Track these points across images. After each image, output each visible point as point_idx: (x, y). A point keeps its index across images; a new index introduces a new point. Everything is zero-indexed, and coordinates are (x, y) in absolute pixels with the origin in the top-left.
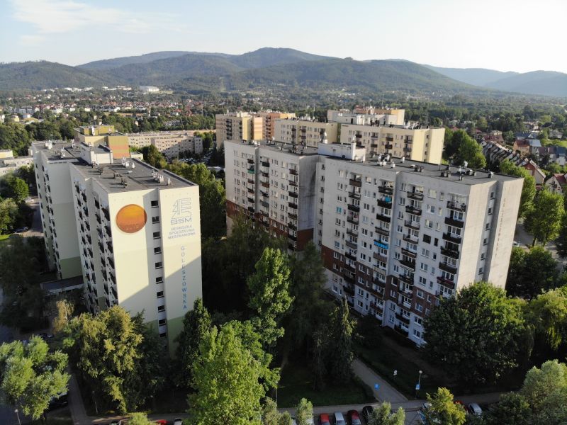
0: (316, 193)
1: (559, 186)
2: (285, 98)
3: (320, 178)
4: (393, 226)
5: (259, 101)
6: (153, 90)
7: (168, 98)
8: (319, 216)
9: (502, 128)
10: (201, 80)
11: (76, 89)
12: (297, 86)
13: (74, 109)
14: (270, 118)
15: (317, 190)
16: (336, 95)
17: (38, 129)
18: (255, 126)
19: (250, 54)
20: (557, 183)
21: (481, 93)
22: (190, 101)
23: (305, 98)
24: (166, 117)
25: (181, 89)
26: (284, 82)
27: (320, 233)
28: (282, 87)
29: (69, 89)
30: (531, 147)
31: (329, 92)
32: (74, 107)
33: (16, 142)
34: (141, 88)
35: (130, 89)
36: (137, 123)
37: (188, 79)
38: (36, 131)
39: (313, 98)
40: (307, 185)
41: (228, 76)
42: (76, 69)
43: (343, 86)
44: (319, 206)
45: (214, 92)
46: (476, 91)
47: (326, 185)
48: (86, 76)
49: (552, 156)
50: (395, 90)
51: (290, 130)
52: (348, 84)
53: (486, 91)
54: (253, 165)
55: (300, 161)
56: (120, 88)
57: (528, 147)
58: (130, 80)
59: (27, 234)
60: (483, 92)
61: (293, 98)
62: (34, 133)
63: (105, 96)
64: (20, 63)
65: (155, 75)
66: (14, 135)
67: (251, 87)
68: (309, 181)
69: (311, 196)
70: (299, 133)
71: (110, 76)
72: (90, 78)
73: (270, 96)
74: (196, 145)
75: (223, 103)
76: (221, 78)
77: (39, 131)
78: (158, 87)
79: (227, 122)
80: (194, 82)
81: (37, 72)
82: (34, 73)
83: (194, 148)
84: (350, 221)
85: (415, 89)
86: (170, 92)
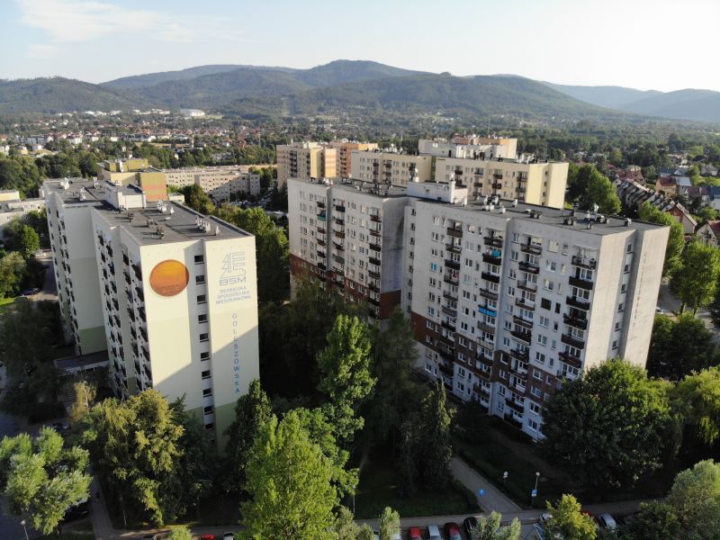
0: (404, 245)
1: (713, 236)
2: (364, 124)
3: (410, 226)
4: (502, 288)
5: (332, 128)
6: (197, 114)
7: (216, 124)
8: (408, 275)
9: (641, 162)
10: (258, 102)
11: (100, 113)
12: (380, 109)
13: (97, 139)
14: (345, 150)
15: (406, 241)
16: (430, 120)
17: (51, 163)
18: (326, 160)
19: (320, 68)
20: (711, 232)
21: (615, 118)
22: (244, 128)
23: (390, 124)
24: (214, 148)
25: (233, 112)
26: (363, 103)
27: (410, 296)
28: (362, 110)
29: (91, 113)
30: (678, 186)
31: (420, 116)
32: (98, 135)
33: (24, 180)
34: (182, 111)
35: (168, 113)
36: (177, 156)
37: (241, 100)
38: (49, 166)
39: (401, 123)
40: (393, 235)
41: (293, 97)
42: (99, 87)
43: (438, 108)
44: (409, 262)
45: (274, 117)
46: (608, 116)
47: (417, 235)
48: (112, 96)
49: (704, 198)
50: (505, 113)
51: (371, 165)
52: (445, 106)
53: (621, 115)
54: (324, 210)
55: (384, 204)
56: (155, 111)
57: (675, 187)
58: (169, 101)
59: (38, 297)
60: (617, 116)
61: (375, 124)
62: (47, 168)
63: (136, 121)
64: (28, 80)
65: (200, 95)
66: (21, 171)
67: (321, 110)
68: (395, 230)
69: (398, 248)
70: (382, 169)
71: (142, 97)
72: (117, 98)
73: (345, 121)
74: (251, 185)
75: (286, 131)
76: (283, 99)
77: (53, 167)
78: (204, 110)
79: (291, 154)
80: (250, 104)
81: (51, 91)
82: (46, 92)
83: (249, 188)
84: (448, 280)
85: (531, 113)
86: (219, 117)
